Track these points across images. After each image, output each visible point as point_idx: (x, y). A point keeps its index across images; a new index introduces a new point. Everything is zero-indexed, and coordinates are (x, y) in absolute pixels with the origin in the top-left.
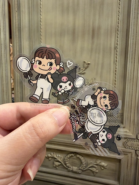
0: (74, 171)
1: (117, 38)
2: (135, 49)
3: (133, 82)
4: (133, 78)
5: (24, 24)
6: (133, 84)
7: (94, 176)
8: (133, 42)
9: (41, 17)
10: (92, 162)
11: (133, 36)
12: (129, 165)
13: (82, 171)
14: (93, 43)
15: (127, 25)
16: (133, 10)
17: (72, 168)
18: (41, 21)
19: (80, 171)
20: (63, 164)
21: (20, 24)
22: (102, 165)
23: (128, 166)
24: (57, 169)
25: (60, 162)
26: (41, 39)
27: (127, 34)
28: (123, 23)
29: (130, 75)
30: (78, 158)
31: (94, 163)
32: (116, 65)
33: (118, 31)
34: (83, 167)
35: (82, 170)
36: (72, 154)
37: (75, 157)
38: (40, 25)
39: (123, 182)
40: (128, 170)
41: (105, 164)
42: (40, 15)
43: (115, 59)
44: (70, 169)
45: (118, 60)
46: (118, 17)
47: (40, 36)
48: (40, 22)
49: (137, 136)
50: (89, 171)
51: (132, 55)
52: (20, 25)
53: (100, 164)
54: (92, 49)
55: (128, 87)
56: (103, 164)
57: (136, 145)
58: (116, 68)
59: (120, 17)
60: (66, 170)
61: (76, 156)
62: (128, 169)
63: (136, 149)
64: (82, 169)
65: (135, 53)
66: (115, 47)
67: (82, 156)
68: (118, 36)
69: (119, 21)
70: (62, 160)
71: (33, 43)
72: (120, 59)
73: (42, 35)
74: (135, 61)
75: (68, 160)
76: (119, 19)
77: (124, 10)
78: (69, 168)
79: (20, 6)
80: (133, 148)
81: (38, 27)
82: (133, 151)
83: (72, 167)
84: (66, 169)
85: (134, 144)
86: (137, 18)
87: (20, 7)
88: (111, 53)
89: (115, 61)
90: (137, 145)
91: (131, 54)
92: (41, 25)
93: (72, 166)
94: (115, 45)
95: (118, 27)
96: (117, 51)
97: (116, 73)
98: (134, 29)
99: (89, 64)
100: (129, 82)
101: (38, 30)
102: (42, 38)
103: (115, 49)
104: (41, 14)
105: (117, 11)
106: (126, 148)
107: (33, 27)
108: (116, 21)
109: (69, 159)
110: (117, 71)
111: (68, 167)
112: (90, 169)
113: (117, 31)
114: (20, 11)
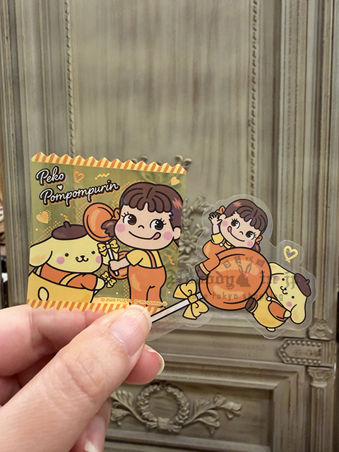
0: (162, 427)
1: (251, 100)
2: (295, 125)
3: (293, 202)
4: (294, 192)
5: (25, 70)
6: (293, 208)
7: (211, 437)
8: (289, 107)
9: (70, 53)
10: (203, 402)
11: (289, 94)
12: (293, 403)
13: (180, 427)
14: (196, 111)
15: (274, 67)
16: (285, 32)
17: (157, 422)
18: (68, 62)
19: (176, 428)
20: (134, 413)
21: (18, 68)
22: (230, 408)
23: (289, 405)
24: (119, 426)
25: (126, 409)
26: (70, 104)
27: (274, 89)
28: (265, 64)
29: (287, 187)
30: (171, 394)
31: (209, 404)
32: (252, 163)
33: (254, 83)
34: (183, 416)
35: (180, 424)
36: (155, 387)
37: (162, 394)
38: (67, 71)
39: (281, 446)
40: (291, 416)
41: (236, 405)
42: (66, 47)
43: (250, 149)
44: (151, 424)
45: (255, 151)
46: (253, 49)
47: (68, 97)
48: (66, 63)
49: (308, 331)
50: (197, 425)
51: (289, 139)
52: (18, 72)
53: (223, 406)
54: (194, 126)
55: (281, 215)
56: (232, 405)
57: (306, 354)
58: (253, 171)
59: (257, 51)
60: (142, 428)
61: (166, 390)
62: (291, 413)
63: (306, 364)
64: (181, 422)
65: (295, 134)
66: (249, 121)
67: (181, 390)
68: (253, 94)
69: (256, 60)
70: (131, 403)
71: (52, 114)
72: (261, 149)
73: (71, 95)
74: (295, 151)
75: (147, 402)
76: (254, 56)
77: (265, 32)
78: (148, 423)
79: (16, 24)
80: (299, 360)
81: (61, 76)
82: (301, 369)
83: (156, 420)
84: (143, 424)
85: (302, 351)
86: (297, 51)
87: (16, 28)
88: (238, 135)
89: (250, 153)
90: (309, 353)
91: (286, 137)
92: (69, 70)
93: (156, 417)
94: (248, 116)
95: (254, 74)
96: (253, 131)
97: (253, 183)
98: (290, 78)
99: (188, 163)
100: (284, 202)
101: (61, 83)
102: (72, 103)
103: (249, 125)
104: (69, 45)
105: (250, 35)
106: (283, 362)
107: (50, 74)
108: (249, 60)
109: (148, 399)
110: (255, 178)
111: (147, 420)
112: (201, 419)
113: (251, 83)
114: (16, 36)
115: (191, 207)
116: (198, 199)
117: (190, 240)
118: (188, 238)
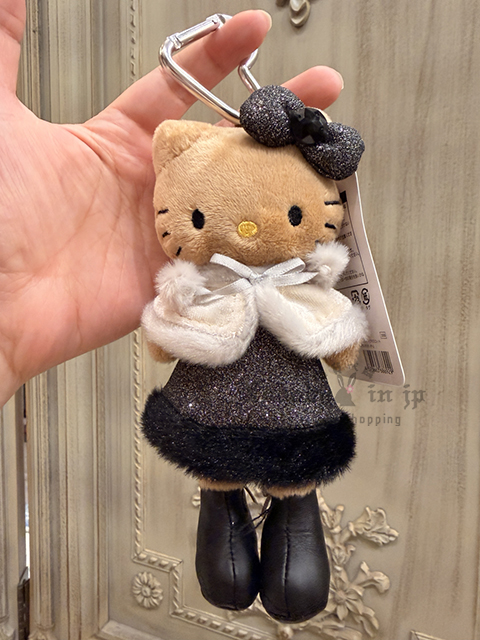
115: (352, 528)
116: (366, 511)
117: (347, 594)
118: (342, 588)
